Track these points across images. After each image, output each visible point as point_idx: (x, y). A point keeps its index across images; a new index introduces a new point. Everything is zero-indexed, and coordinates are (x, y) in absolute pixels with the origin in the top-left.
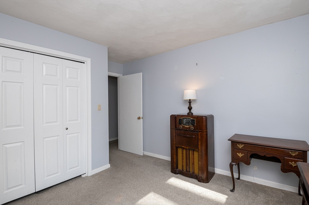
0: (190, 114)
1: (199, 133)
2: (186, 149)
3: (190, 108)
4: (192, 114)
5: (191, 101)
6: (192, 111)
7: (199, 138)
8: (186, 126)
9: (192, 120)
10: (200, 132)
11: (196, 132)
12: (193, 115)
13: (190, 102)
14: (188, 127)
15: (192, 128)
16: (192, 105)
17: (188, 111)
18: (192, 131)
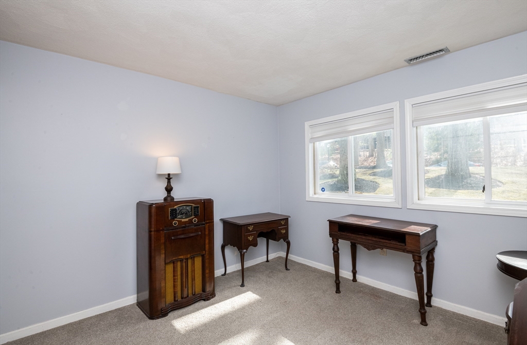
0: (169, 199)
1: (207, 226)
2: (181, 261)
3: (169, 189)
4: (173, 199)
5: (171, 177)
6: (173, 194)
7: (207, 233)
8: (183, 220)
9: (195, 207)
10: (207, 223)
11: (201, 226)
12: (175, 200)
13: (169, 178)
14: (187, 220)
15: (195, 220)
16: (173, 184)
17: (165, 194)
18: (196, 225)
